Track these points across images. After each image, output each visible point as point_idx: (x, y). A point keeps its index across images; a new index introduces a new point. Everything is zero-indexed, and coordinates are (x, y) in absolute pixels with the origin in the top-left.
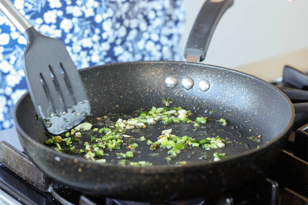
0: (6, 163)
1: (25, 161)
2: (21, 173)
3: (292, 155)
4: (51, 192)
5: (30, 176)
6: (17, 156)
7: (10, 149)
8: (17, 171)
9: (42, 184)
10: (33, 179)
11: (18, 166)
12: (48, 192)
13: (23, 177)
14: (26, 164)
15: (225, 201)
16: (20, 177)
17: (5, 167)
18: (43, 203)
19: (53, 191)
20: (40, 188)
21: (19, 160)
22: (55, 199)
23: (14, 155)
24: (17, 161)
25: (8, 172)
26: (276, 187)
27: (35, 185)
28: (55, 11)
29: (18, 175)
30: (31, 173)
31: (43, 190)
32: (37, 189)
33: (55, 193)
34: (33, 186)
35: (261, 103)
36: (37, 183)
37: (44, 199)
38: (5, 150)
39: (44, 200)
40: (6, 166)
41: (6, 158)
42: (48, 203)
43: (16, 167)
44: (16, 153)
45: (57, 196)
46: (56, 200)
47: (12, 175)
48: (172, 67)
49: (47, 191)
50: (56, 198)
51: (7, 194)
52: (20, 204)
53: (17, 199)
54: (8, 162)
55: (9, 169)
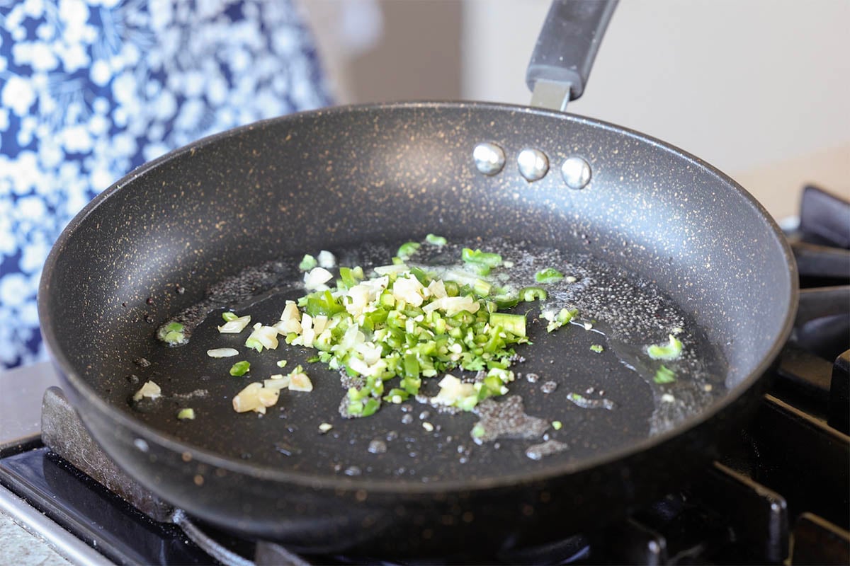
0: (61, 446)
2: (100, 473)
4: (180, 524)
5: (124, 482)
7: (70, 408)
8: (91, 469)
9: (157, 502)
10: (131, 489)
11: (93, 454)
12: (173, 524)
13: (105, 483)
16: (98, 483)
17: (58, 457)
18: (159, 551)
19: (185, 521)
20: (150, 514)
22: (190, 541)
24: (90, 440)
25: (66, 470)
26: (782, 511)
27: (138, 504)
29: (93, 477)
31: (159, 519)
32: (144, 515)
33: (190, 526)
34: (132, 506)
35: (722, 239)
36: (143, 499)
37: (163, 541)
38: (57, 411)
39: (163, 545)
40: (60, 453)
41: (60, 432)
42: (173, 556)
43: (87, 456)
45: (196, 535)
46: (195, 543)
47: (76, 477)
48: (493, 120)
49: (169, 521)
50: (194, 540)
51: (62, 529)
52: (98, 555)
53: (90, 543)
54: (66, 442)
55: (68, 463)
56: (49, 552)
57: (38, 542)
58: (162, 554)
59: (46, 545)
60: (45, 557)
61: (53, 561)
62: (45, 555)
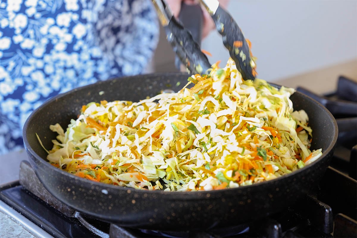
0: (28, 185)
2: (44, 197)
3: (347, 176)
4: (77, 218)
5: (54, 200)
8: (40, 195)
9: (68, 209)
10: (57, 203)
11: (41, 188)
12: (74, 218)
13: (46, 201)
15: (273, 228)
16: (43, 201)
17: (26, 190)
19: (80, 217)
20: (65, 214)
22: (82, 225)
24: (40, 183)
25: (30, 195)
26: (330, 212)
27: (60, 209)
28: (70, 14)
29: (41, 198)
31: (69, 216)
32: (62, 214)
33: (82, 219)
34: (57, 211)
36: (62, 207)
37: (70, 225)
38: (26, 170)
39: (70, 227)
40: (27, 188)
41: (27, 180)
42: (74, 230)
43: (39, 190)
45: (84, 223)
46: (84, 226)
47: (34, 198)
53: (40, 226)
54: (29, 183)
55: (30, 192)
56: (23, 229)
57: (18, 225)
58: (70, 230)
59: (21, 227)
60: (21, 232)
61: (24, 233)
62: (21, 231)
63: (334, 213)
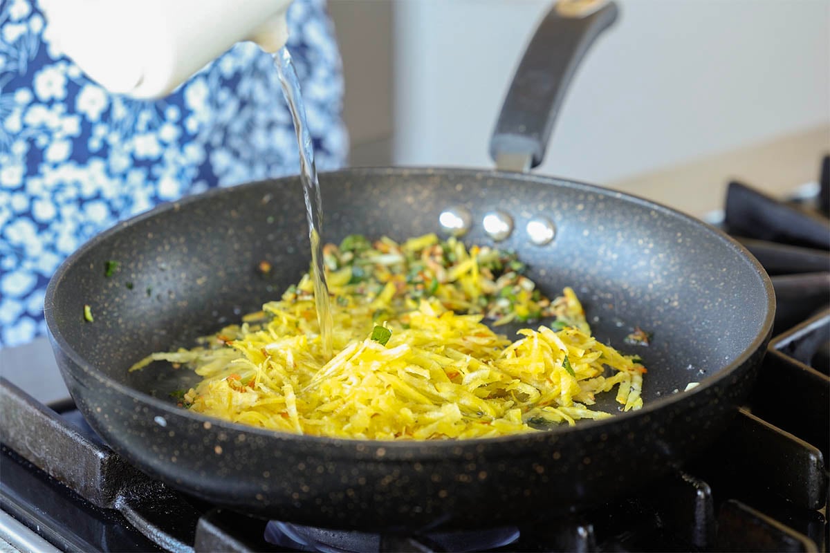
0: (6, 434)
1: (54, 429)
2: (43, 461)
4: (121, 510)
5: (67, 469)
6: (32, 417)
7: (14, 397)
8: (35, 456)
9: (99, 489)
10: (73, 476)
11: (36, 441)
12: (115, 510)
13: (49, 470)
14: (56, 435)
15: (575, 533)
16: (41, 470)
18: (101, 537)
19: (126, 507)
20: (92, 500)
21: (37, 426)
22: (131, 526)
23: (27, 413)
24: (33, 428)
25: (10, 457)
26: (707, 496)
27: (81, 490)
28: (62, 66)
29: (36, 464)
30: (70, 460)
31: (101, 505)
32: (86, 501)
33: (131, 512)
34: (74, 493)
36: (85, 486)
37: (104, 527)
39: (104, 531)
40: (4, 441)
41: (4, 421)
42: (113, 540)
43: (31, 444)
44: (31, 409)
45: (137, 520)
46: (135, 528)
47: (21, 464)
49: (111, 507)
50: (135, 525)
51: (7, 514)
52: (41, 540)
53: (33, 529)
54: (10, 430)
55: (11, 450)
58: (104, 539)
63: (716, 499)
